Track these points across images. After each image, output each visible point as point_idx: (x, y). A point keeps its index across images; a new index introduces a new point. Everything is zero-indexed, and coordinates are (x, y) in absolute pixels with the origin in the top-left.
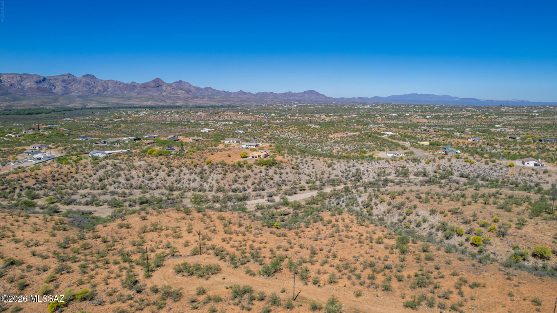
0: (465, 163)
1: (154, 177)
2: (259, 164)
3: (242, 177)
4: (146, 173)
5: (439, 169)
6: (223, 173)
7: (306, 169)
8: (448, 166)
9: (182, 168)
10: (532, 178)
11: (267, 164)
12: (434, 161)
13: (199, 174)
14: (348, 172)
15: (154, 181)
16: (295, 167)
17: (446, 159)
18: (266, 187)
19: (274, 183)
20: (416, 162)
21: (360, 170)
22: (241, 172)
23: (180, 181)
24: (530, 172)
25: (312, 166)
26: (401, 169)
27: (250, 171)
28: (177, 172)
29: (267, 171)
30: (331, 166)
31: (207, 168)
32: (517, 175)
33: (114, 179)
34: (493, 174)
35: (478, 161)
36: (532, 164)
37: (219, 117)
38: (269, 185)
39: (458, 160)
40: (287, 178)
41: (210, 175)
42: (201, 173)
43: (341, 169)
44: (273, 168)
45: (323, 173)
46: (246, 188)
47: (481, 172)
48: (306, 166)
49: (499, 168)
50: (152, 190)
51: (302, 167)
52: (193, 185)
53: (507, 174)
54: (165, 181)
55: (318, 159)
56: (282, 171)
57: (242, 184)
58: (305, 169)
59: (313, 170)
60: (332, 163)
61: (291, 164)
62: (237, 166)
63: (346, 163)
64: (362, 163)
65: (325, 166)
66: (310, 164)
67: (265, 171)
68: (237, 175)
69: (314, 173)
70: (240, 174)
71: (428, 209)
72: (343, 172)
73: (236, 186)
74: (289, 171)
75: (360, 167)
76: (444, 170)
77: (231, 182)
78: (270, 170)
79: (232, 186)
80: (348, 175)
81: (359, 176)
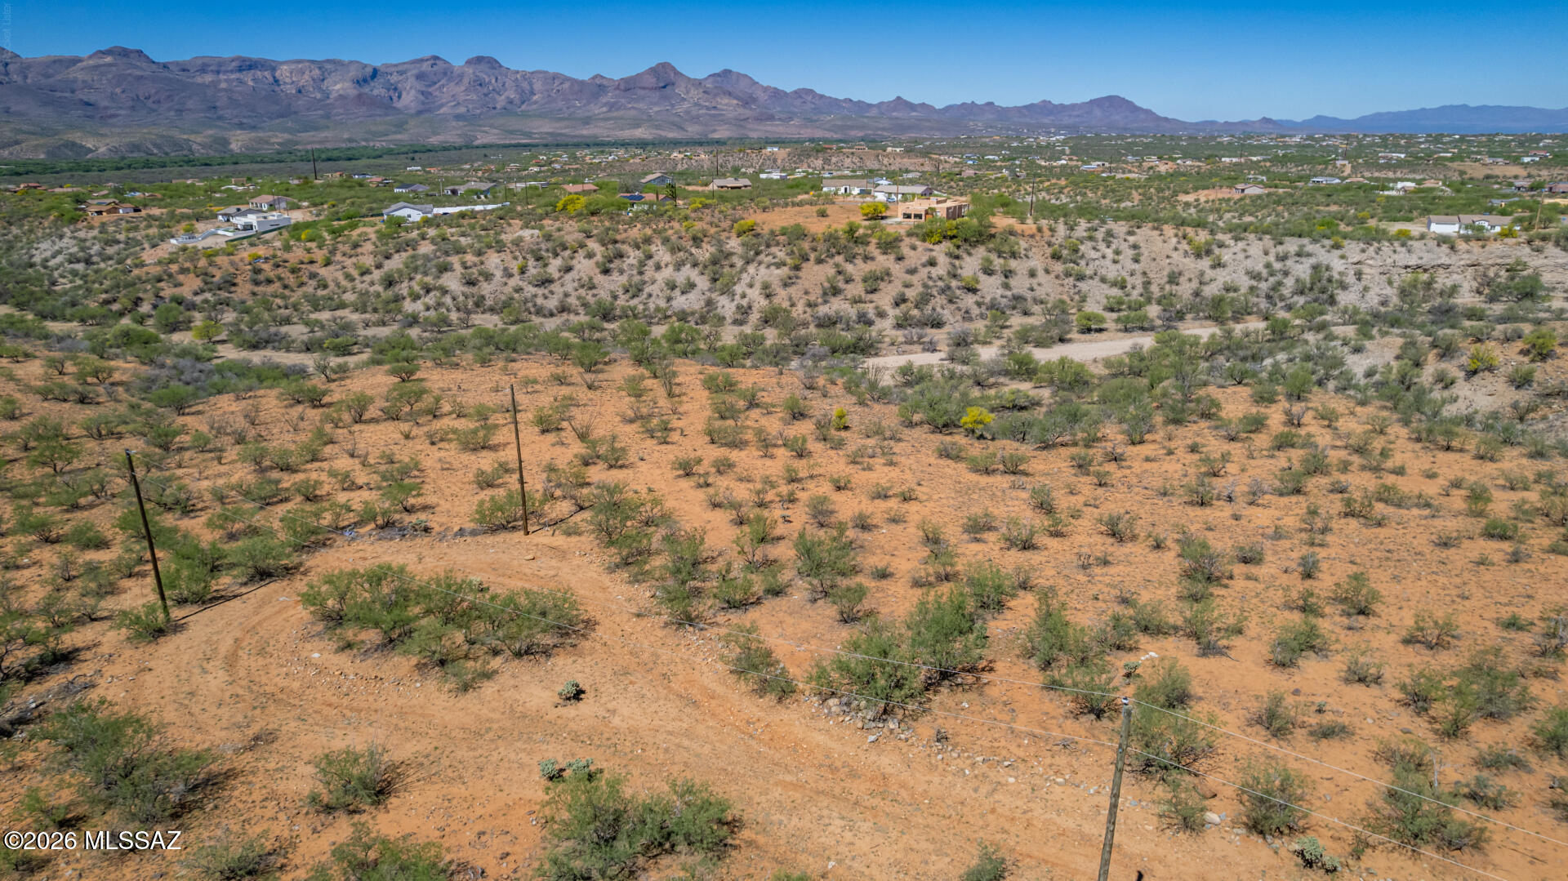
1: (556, 275)
2: (925, 237)
3: (858, 278)
4: (531, 262)
6: (789, 261)
7: (1108, 262)
9: (653, 248)
11: (956, 237)
13: (705, 267)
14: (1279, 277)
15: (555, 287)
16: (1065, 252)
18: (946, 314)
19: (979, 304)
21: (1328, 268)
22: (859, 261)
23: (640, 290)
25: (1131, 253)
26: (1503, 273)
27: (892, 257)
28: (635, 262)
29: (957, 263)
30: (1208, 252)
31: (739, 250)
33: (429, 279)
37: (827, 161)
38: (959, 309)
40: (1032, 290)
41: (743, 270)
42: (715, 262)
43: (1249, 263)
44: (981, 252)
45: (1173, 279)
46: (871, 314)
48: (1109, 252)
50: (545, 316)
51: (1093, 254)
52: (681, 302)
54: (592, 287)
55: (1156, 229)
56: (1013, 264)
57: (856, 301)
58: (1100, 260)
59: (1136, 266)
60: (1207, 243)
61: (1050, 244)
62: (843, 242)
63: (1272, 243)
64: (1337, 246)
65: (1181, 252)
66: (1124, 247)
67: (948, 260)
68: (840, 273)
69: (1137, 275)
70: (852, 268)
72: (1256, 276)
73: (834, 307)
74: (1040, 267)
75: (1331, 258)
77: (815, 295)
78: (966, 258)
79: (822, 307)
80: (1277, 286)
81: (1322, 290)
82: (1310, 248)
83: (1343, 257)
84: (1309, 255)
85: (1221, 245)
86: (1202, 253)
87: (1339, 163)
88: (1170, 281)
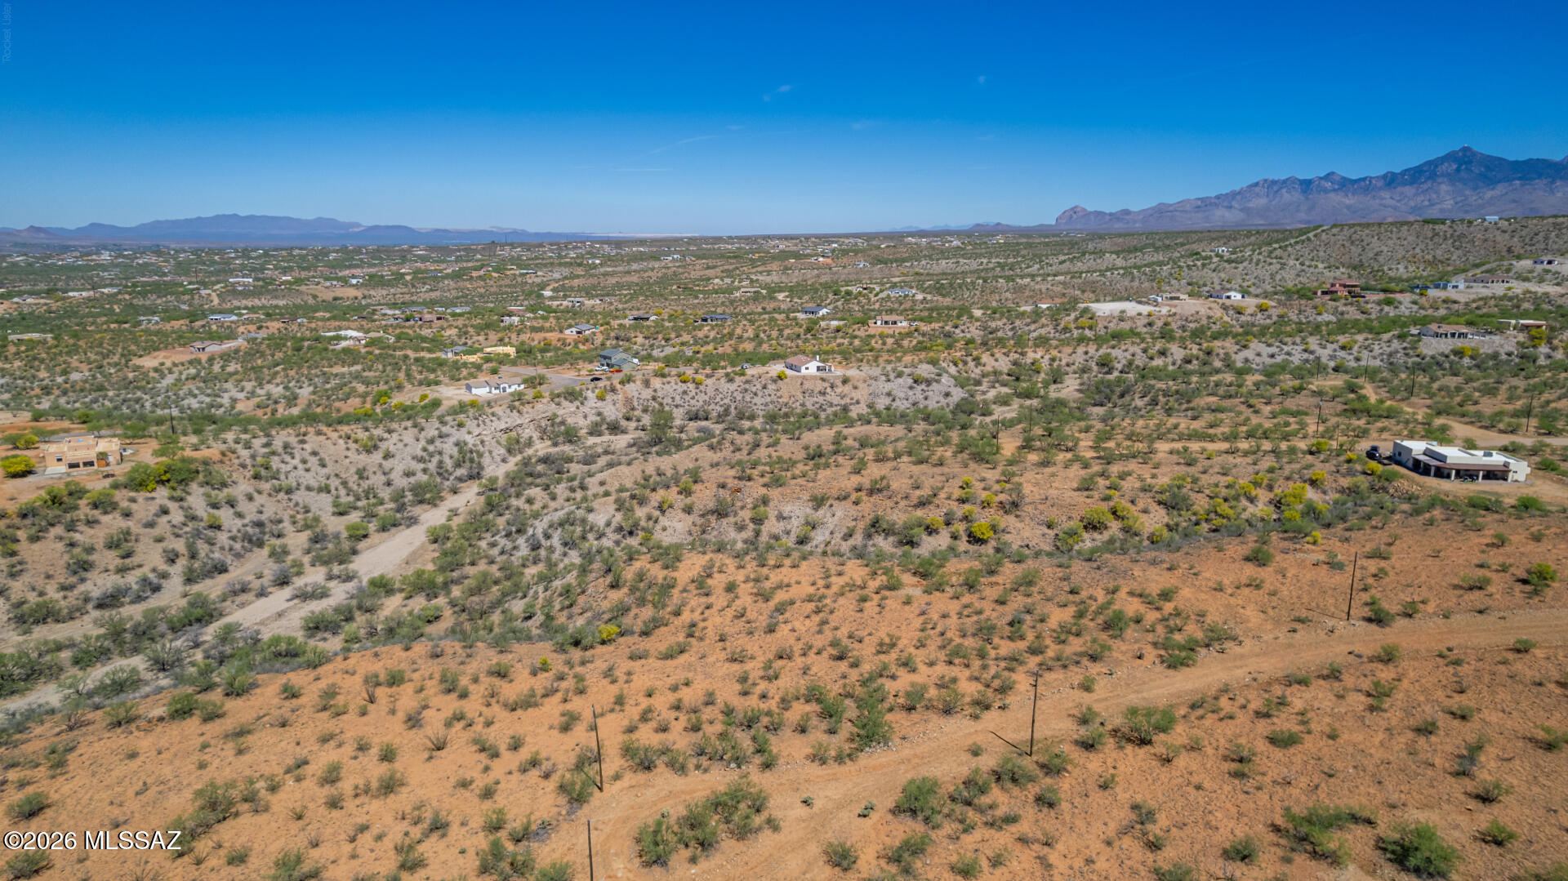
0: (684, 387)
3: (100, 544)
5: (633, 409)
7: (300, 471)
8: (649, 397)
10: (828, 398)
11: (168, 481)
12: (613, 390)
14: (437, 457)
16: (263, 472)
17: (638, 383)
18: (219, 557)
20: (576, 399)
21: (466, 444)
22: (81, 527)
24: (820, 386)
25: (313, 461)
26: (549, 423)
27: (117, 514)
29: (185, 504)
30: (376, 447)
32: (800, 396)
34: (754, 401)
35: (708, 376)
36: (811, 368)
38: (224, 548)
39: (665, 380)
40: (261, 512)
43: (410, 450)
44: (194, 487)
46: (154, 579)
47: (726, 401)
49: (759, 386)
51: (284, 468)
53: (781, 397)
55: (319, 433)
56: (230, 491)
57: (122, 570)
58: (291, 469)
59: (325, 471)
60: (371, 438)
61: (244, 466)
62: (52, 512)
63: (416, 430)
64: (461, 425)
65: (353, 451)
66: (306, 455)
67: (176, 505)
68: (72, 545)
69: (333, 478)
70: (83, 536)
71: (799, 498)
72: (421, 460)
73: (99, 582)
74: (251, 490)
75: (462, 435)
76: (645, 411)
77: (62, 577)
78: (189, 498)
79: (82, 588)
80: (440, 464)
81: (472, 461)
82: (445, 429)
83: (469, 433)
84: (447, 436)
85: (381, 440)
86: (370, 449)
87: (204, 292)
88: (361, 478)
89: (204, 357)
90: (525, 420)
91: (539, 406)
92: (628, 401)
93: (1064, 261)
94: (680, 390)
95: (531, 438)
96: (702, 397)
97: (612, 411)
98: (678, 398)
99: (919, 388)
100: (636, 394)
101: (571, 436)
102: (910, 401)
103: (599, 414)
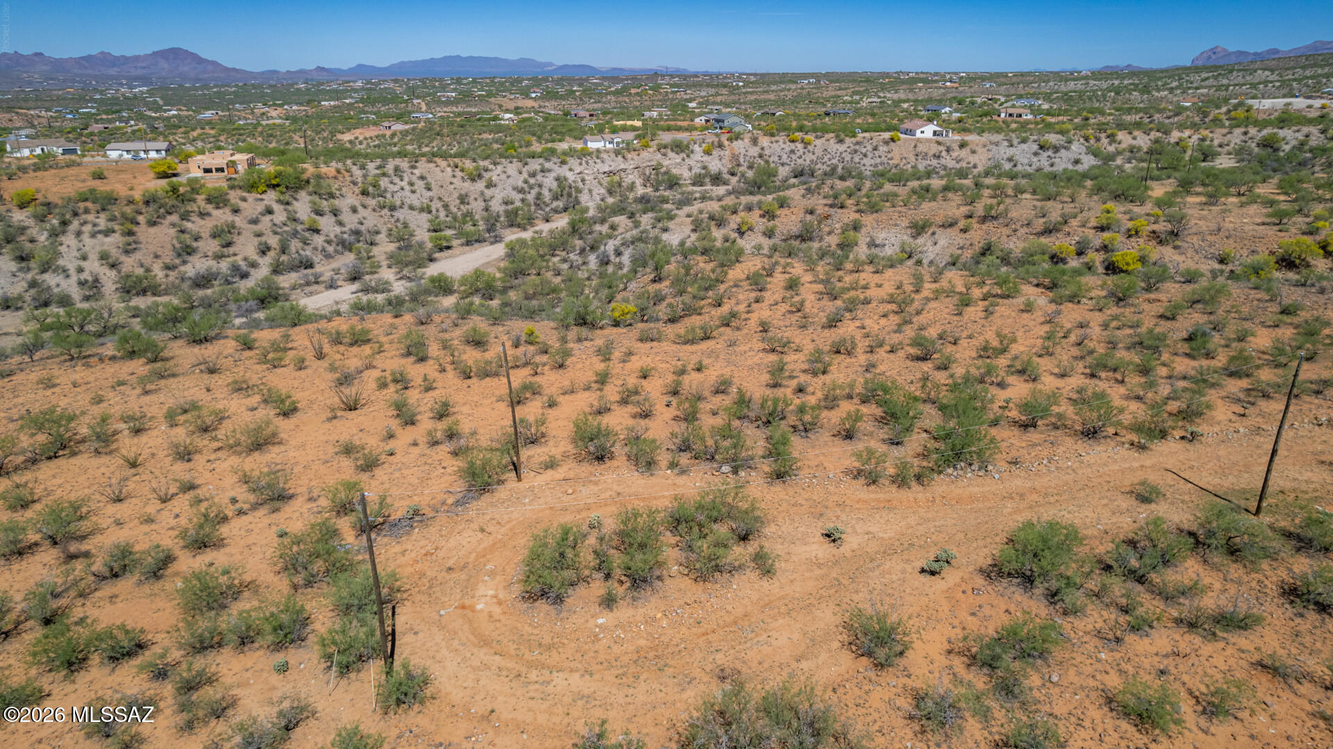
0: (792, 146)
2: (251, 187)
3: (205, 234)
5: (739, 165)
6: (116, 228)
7: (407, 193)
8: (756, 155)
10: (943, 161)
11: (278, 185)
12: (721, 146)
14: (536, 190)
16: (371, 189)
17: (746, 140)
18: (309, 255)
19: (329, 242)
20: (682, 151)
21: (566, 179)
22: (194, 218)
24: (935, 149)
25: (420, 184)
26: (653, 171)
27: (227, 210)
29: (290, 208)
30: (480, 176)
31: (33, 222)
32: (913, 158)
34: (863, 161)
35: (817, 138)
36: (927, 132)
38: (316, 249)
39: (773, 139)
40: (362, 223)
41: (57, 243)
42: (8, 242)
43: (512, 182)
44: (303, 195)
46: (243, 264)
47: (834, 161)
48: (404, 184)
49: (869, 148)
51: (392, 188)
53: (891, 159)
55: (430, 162)
56: (336, 202)
57: (219, 256)
58: (397, 190)
59: (430, 194)
60: (477, 169)
61: (355, 183)
62: (170, 202)
63: (520, 164)
64: (563, 163)
65: (459, 178)
66: (414, 179)
67: (282, 207)
68: (182, 232)
69: (436, 201)
70: (193, 225)
71: (896, 225)
72: (521, 191)
73: (198, 265)
74: (357, 204)
75: (564, 171)
76: (750, 167)
77: (168, 257)
78: (295, 203)
79: (182, 268)
80: (539, 196)
81: (570, 195)
82: (547, 165)
83: (571, 170)
84: (549, 171)
85: (486, 170)
86: (475, 177)
87: (415, 101)
88: (462, 202)
89: (388, 133)
90: (629, 165)
91: (644, 154)
92: (735, 157)
93: (1207, 79)
94: (788, 149)
95: (633, 183)
96: (809, 157)
97: (715, 165)
98: (785, 157)
99: (1045, 154)
100: (743, 151)
101: (673, 183)
102: (1034, 167)
103: (705, 168)
